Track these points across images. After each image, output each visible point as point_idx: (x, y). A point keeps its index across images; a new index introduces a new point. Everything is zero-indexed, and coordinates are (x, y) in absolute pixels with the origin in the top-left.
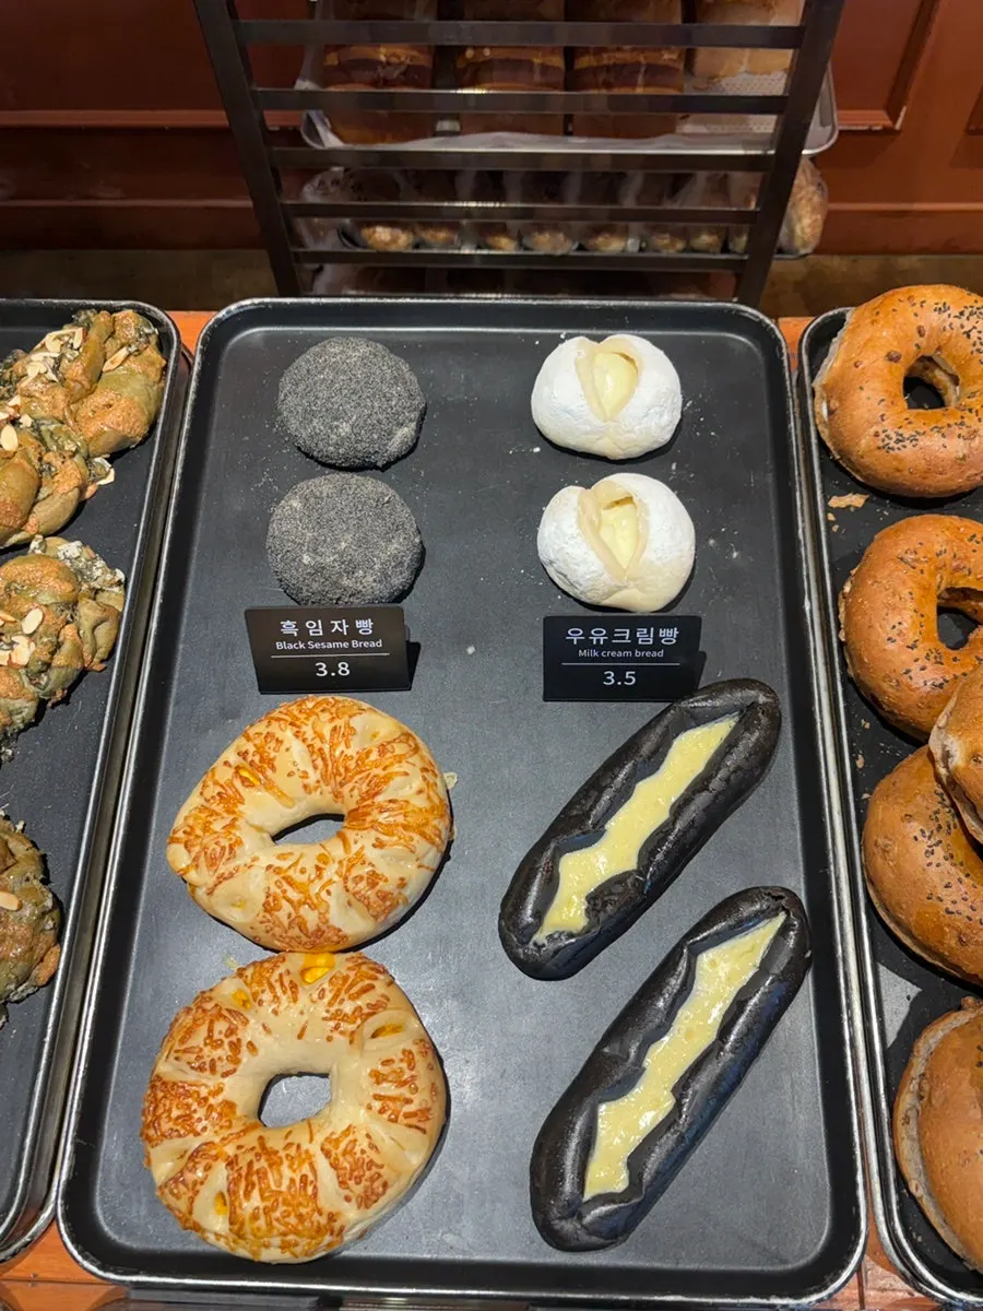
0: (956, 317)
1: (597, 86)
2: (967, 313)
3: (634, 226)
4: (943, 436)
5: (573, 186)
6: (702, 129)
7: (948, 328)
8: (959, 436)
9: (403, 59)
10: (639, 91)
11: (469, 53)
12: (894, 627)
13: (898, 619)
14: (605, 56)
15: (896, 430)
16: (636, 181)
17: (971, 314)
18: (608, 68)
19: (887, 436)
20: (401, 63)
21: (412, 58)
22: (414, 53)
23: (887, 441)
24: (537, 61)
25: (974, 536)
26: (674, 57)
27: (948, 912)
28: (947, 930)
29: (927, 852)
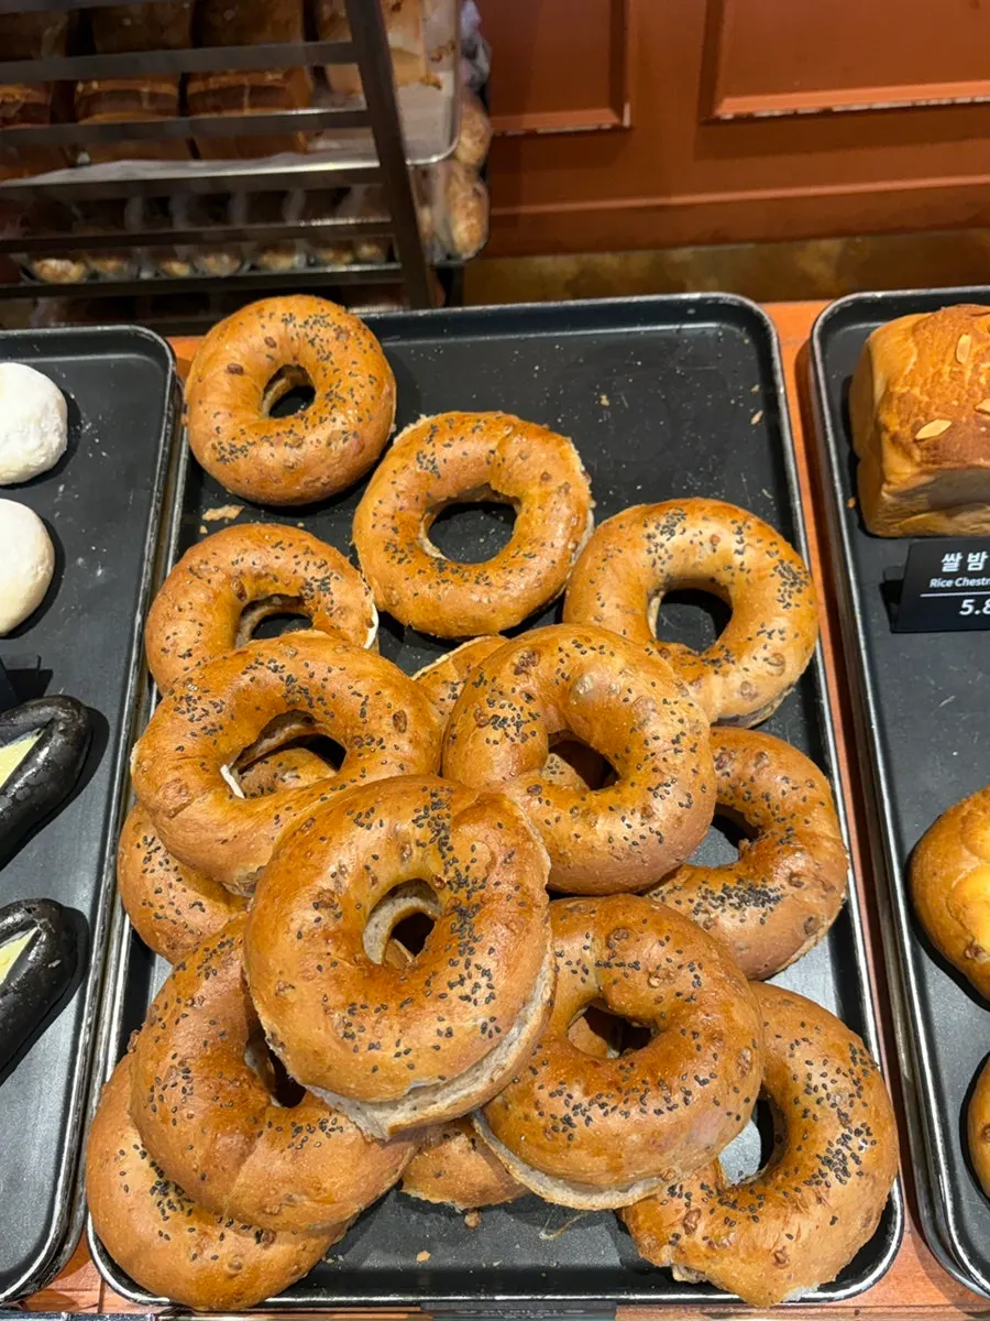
0: (300, 326)
1: (206, 110)
2: (311, 321)
3: (300, 243)
4: (272, 445)
5: (238, 209)
6: (334, 145)
7: (295, 337)
8: (286, 444)
9: (17, 97)
10: (247, 112)
11: (80, 87)
12: (168, 638)
13: (173, 629)
14: (211, 80)
15: (230, 441)
16: (297, 199)
17: (315, 323)
18: (215, 92)
19: (222, 448)
20: (18, 101)
21: (27, 96)
22: (29, 91)
23: (223, 453)
24: (145, 90)
25: (281, 542)
26: (279, 76)
27: (157, 917)
28: (158, 934)
29: (146, 858)
